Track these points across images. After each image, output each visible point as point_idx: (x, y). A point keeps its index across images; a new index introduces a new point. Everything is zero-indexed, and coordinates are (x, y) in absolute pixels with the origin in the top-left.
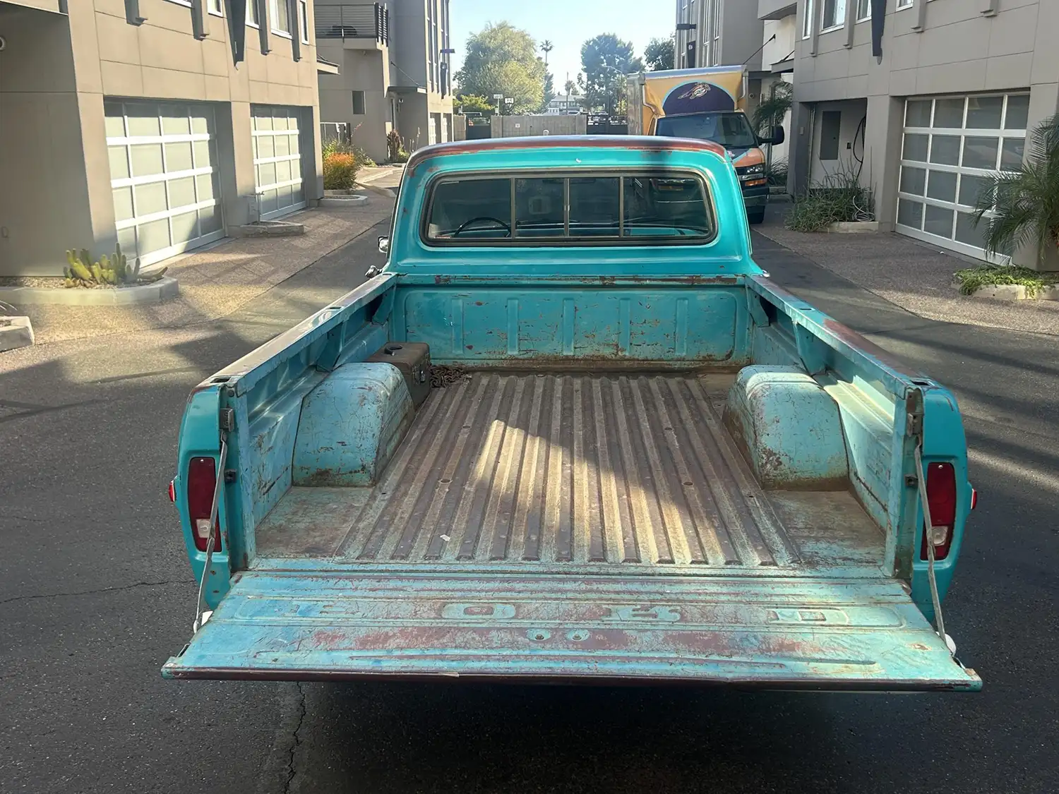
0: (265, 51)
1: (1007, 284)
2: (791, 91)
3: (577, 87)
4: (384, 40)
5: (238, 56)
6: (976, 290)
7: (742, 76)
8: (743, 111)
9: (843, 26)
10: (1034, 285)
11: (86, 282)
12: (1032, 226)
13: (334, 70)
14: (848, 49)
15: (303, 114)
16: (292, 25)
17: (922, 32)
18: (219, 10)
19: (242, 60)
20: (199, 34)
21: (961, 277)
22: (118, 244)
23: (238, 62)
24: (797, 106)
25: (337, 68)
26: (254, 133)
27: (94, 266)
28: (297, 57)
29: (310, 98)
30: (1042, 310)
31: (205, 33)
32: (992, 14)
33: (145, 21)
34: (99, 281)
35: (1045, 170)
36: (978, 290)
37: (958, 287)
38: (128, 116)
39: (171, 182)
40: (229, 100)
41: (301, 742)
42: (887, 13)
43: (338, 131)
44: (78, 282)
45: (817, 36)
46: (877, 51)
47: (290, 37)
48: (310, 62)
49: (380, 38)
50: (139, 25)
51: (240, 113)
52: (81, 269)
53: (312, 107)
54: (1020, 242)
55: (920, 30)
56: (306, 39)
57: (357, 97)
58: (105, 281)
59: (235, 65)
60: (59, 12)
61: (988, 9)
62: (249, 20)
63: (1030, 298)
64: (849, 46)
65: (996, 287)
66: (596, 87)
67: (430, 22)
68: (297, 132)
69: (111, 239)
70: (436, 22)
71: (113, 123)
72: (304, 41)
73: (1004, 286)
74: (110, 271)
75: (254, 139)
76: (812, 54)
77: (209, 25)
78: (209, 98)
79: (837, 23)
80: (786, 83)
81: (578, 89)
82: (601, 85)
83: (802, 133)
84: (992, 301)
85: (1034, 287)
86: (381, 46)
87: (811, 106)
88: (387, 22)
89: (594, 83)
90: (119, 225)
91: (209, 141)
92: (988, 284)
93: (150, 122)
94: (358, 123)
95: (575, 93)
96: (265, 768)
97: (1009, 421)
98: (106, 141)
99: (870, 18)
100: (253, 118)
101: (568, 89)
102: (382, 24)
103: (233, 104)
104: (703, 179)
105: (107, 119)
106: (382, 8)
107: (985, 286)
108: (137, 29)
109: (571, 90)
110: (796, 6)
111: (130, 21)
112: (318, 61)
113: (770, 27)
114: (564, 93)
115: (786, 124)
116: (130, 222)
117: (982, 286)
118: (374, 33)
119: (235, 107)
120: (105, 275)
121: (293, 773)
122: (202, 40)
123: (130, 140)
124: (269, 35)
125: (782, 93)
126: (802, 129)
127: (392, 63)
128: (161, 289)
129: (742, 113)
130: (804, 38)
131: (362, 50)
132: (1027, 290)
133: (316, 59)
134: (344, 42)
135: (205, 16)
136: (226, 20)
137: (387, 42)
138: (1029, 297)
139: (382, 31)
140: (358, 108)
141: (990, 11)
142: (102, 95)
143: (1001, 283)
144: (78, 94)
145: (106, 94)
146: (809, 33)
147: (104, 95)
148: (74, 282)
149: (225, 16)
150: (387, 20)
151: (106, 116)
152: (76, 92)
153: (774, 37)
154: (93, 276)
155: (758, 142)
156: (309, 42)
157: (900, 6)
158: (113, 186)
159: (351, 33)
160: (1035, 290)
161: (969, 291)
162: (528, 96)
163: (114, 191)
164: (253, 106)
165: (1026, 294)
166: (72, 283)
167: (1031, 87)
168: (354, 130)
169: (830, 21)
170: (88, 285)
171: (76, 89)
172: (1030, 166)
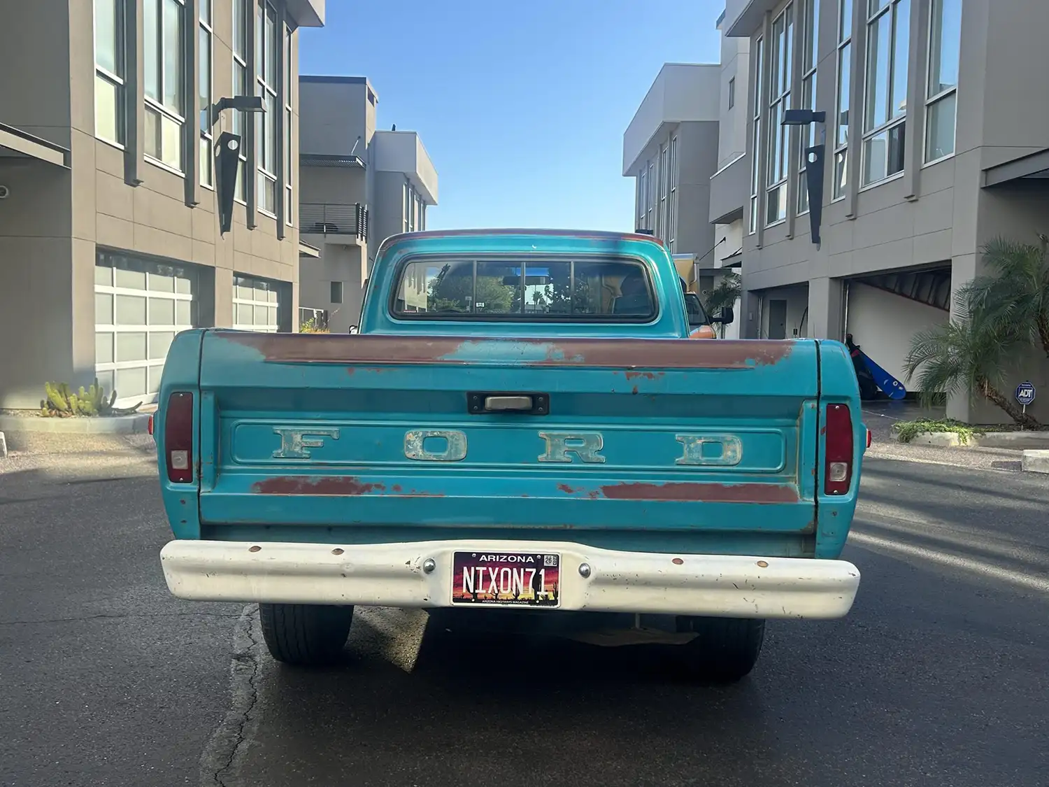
0: (251, 226)
1: (941, 431)
2: (740, 282)
3: (545, 298)
4: (364, 238)
5: (226, 227)
6: (913, 437)
7: (694, 263)
8: (694, 293)
9: (785, 220)
10: (966, 432)
11: (61, 413)
12: (962, 379)
13: (316, 254)
14: (791, 239)
15: (283, 289)
16: (278, 207)
17: (855, 219)
18: (210, 184)
19: (228, 230)
20: (190, 202)
21: (899, 426)
22: (96, 379)
23: (225, 233)
24: (746, 294)
25: (318, 252)
26: (234, 300)
27: (72, 397)
28: (280, 237)
29: (291, 274)
30: (973, 451)
31: (196, 201)
32: (914, 198)
33: (141, 184)
34: (74, 412)
35: (969, 327)
36: (915, 437)
37: (896, 436)
38: (117, 268)
39: (152, 334)
40: (214, 265)
41: (251, 719)
42: (823, 206)
43: (315, 316)
44: (54, 412)
45: (761, 230)
46: (816, 239)
47: (276, 218)
48: (293, 244)
49: (359, 235)
50: (135, 186)
51: (223, 279)
52: (60, 400)
53: (291, 283)
54: (952, 391)
55: (852, 217)
56: (290, 222)
57: (335, 286)
58: (82, 412)
59: (221, 235)
60: (62, 165)
61: (910, 194)
62: (238, 196)
63: (964, 445)
64: (791, 237)
65: (931, 434)
66: (563, 297)
67: (407, 224)
68: (276, 305)
69: (89, 375)
70: (413, 224)
71: (102, 272)
72: (288, 223)
73: (938, 434)
74: (87, 402)
75: (234, 306)
76: (758, 246)
77: (198, 195)
78: (196, 261)
79: (780, 218)
80: (735, 274)
81: (545, 300)
82: (566, 296)
83: (751, 318)
84: (929, 445)
85: (966, 434)
86: (361, 242)
87: (759, 293)
88: (367, 221)
89: (560, 294)
90: (99, 367)
91: (191, 301)
92: (924, 431)
93: (137, 276)
94: (335, 310)
95: (543, 302)
96: (214, 736)
97: (940, 523)
98: (94, 288)
99: (808, 211)
100: (234, 287)
101: (535, 300)
102: (362, 222)
103: (217, 269)
104: (645, 267)
105: (97, 268)
106: (363, 208)
107: (921, 434)
108: (133, 191)
109: (539, 300)
110: (742, 210)
111: (127, 181)
112: (300, 243)
113: (721, 230)
114: (532, 303)
115: (736, 309)
116: (110, 366)
117: (919, 434)
118: (355, 230)
119: (219, 274)
120: (82, 406)
121: (241, 739)
122: (192, 207)
123: (116, 290)
124: (256, 213)
125: (733, 283)
126: (751, 314)
127: (370, 258)
128: (134, 420)
129: (694, 295)
130: (750, 234)
131: (342, 245)
132: (960, 437)
133: (298, 241)
134: (325, 237)
135: (197, 188)
136: (216, 194)
137: (366, 239)
138: (962, 444)
139: (362, 229)
140: (336, 298)
141: (912, 196)
142: (95, 244)
143: (935, 431)
144: (73, 239)
145: (99, 242)
146: (754, 229)
147: (97, 244)
148: (50, 412)
149: (216, 190)
150: (367, 219)
151: (96, 265)
152: (70, 238)
153: (724, 239)
154: (70, 407)
155: (709, 321)
156: (292, 224)
157: (834, 198)
158: (97, 330)
159: (332, 229)
160: (967, 438)
161: (906, 439)
162: (498, 301)
163: (97, 335)
164: (237, 274)
165: (960, 441)
166: (47, 413)
167: (952, 259)
168: (331, 315)
169: (773, 215)
170: (64, 415)
171: (71, 235)
172: (956, 325)
